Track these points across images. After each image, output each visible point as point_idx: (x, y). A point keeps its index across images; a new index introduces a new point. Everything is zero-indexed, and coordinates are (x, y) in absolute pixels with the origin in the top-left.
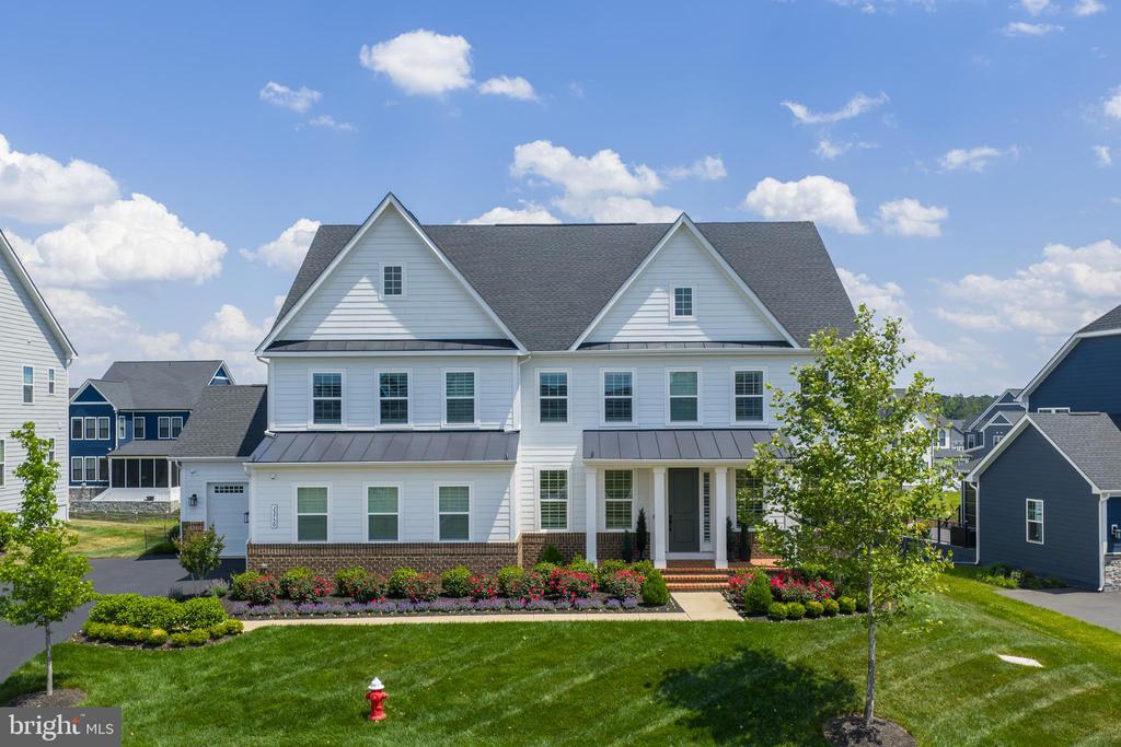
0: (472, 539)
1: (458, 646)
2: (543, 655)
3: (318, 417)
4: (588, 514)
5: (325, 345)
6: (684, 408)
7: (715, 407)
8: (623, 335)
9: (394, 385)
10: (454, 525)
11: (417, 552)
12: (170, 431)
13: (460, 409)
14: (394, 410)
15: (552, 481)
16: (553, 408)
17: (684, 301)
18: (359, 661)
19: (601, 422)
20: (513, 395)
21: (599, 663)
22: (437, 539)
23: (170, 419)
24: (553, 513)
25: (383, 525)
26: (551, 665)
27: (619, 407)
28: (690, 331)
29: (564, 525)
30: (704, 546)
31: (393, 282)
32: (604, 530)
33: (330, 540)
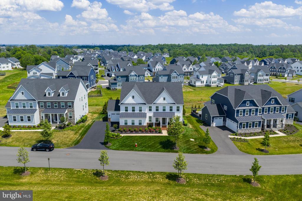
0: (142, 125)
1: (142, 139)
2: (150, 140)
3: (126, 111)
4: (154, 121)
5: (126, 104)
6: (164, 110)
7: (168, 110)
8: (158, 102)
9: (133, 108)
10: (140, 124)
11: (136, 126)
12: (85, 79)
13: (140, 110)
14: (133, 110)
15: (150, 117)
16: (150, 110)
17: (164, 99)
18: (133, 140)
19: (155, 111)
20: (146, 109)
21: (154, 141)
22: (138, 125)
23: (85, 77)
24: (150, 120)
25: (133, 124)
26: (150, 141)
27: (157, 110)
28: (165, 102)
29: (151, 122)
30: (166, 124)
31: (133, 97)
32: (155, 122)
33: (128, 125)
